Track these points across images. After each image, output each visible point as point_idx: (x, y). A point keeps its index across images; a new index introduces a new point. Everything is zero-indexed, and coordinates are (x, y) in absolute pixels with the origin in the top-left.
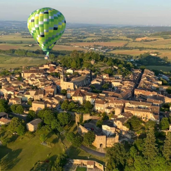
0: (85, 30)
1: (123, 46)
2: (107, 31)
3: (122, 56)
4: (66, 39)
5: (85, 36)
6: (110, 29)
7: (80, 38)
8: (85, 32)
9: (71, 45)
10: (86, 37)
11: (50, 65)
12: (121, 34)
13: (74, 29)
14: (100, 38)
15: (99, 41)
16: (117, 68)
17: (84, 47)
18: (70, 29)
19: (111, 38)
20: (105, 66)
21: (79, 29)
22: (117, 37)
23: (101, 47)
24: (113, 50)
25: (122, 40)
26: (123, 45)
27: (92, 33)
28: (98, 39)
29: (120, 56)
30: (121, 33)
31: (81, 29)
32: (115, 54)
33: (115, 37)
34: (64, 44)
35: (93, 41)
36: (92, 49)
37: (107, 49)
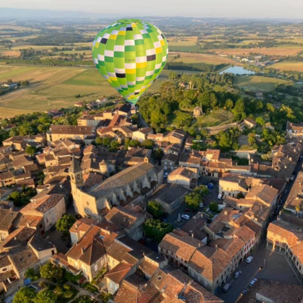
0: (244, 29)
1: (296, 55)
2: (277, 30)
3: (290, 74)
4: (213, 43)
5: (241, 38)
6: (281, 27)
7: (233, 41)
8: (245, 32)
9: (217, 53)
10: (243, 40)
11: (115, 112)
12: (297, 34)
13: (229, 27)
14: (263, 41)
15: (259, 46)
16: (252, 125)
17: (234, 56)
18: (224, 28)
19: (279, 40)
20: (224, 121)
21: (236, 27)
22: (290, 39)
23: (260, 57)
24: (278, 62)
25: (296, 44)
26: (297, 53)
27: (254, 33)
28: (259, 43)
29: (287, 74)
30: (297, 32)
31: (239, 27)
32: (278, 70)
33: (286, 39)
34: (206, 51)
35: (251, 46)
36: (244, 61)
37: (268, 61)
